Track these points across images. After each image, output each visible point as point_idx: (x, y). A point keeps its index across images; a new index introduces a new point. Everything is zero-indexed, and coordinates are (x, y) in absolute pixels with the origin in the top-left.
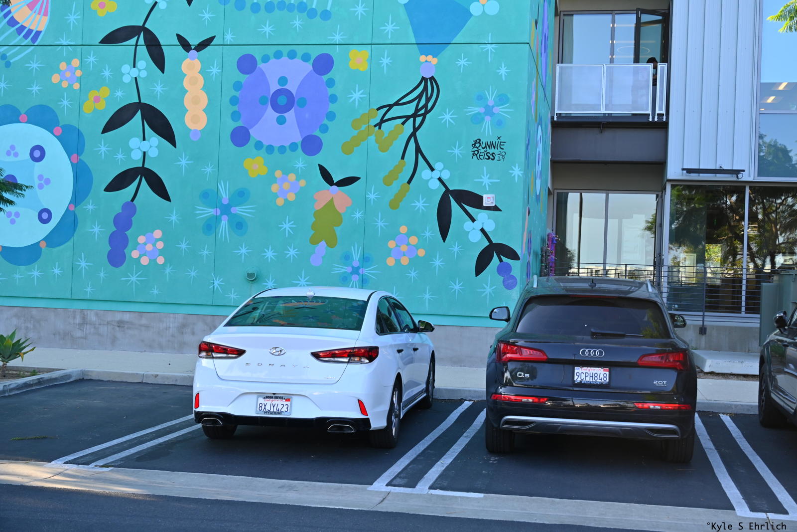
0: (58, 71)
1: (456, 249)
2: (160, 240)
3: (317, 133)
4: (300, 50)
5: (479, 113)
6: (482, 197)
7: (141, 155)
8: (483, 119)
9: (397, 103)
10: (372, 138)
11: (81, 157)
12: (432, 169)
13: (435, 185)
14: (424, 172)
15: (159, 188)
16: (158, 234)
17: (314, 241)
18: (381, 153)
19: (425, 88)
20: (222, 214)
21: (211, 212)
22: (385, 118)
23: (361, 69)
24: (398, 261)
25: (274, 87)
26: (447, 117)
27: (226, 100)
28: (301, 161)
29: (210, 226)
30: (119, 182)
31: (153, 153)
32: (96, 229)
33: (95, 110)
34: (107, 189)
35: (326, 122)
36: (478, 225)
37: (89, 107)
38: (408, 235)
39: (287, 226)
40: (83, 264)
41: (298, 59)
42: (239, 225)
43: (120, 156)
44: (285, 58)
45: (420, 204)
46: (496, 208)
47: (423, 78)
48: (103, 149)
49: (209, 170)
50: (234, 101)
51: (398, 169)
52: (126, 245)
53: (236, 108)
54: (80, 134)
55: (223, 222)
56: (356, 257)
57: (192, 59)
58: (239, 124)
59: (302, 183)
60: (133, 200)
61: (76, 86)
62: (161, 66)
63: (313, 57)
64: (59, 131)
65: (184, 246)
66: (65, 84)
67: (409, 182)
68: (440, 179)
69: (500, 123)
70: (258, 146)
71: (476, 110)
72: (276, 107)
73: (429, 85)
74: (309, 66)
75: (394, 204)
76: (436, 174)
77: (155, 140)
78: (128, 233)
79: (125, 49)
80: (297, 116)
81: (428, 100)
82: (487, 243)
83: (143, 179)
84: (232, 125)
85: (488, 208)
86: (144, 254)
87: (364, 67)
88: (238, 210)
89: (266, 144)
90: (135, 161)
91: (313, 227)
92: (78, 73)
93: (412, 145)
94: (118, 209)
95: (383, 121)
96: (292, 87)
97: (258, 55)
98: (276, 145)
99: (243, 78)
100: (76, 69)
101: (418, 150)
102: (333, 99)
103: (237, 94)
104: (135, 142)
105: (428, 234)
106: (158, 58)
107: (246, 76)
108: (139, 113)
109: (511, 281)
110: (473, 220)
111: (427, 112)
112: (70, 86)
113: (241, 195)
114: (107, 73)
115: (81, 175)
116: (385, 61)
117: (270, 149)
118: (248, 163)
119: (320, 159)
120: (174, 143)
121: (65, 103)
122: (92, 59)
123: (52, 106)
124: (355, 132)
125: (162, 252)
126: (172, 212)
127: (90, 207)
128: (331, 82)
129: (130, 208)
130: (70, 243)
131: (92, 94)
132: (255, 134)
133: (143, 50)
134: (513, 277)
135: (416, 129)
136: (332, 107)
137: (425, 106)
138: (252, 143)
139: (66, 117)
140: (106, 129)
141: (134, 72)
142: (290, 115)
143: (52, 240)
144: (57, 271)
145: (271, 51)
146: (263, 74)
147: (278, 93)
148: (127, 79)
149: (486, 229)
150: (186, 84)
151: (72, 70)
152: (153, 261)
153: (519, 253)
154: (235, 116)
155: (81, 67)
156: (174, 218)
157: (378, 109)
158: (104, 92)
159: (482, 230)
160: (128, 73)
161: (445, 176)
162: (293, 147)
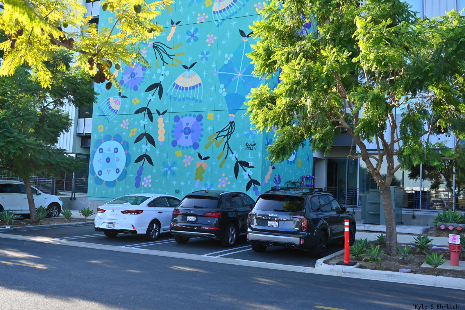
0: (122, 123)
1: (240, 182)
2: (150, 179)
3: (197, 142)
4: (193, 114)
5: (248, 134)
6: (248, 163)
7: (145, 150)
8: (249, 136)
9: (222, 131)
10: (214, 143)
11: (128, 151)
12: (233, 154)
13: (234, 159)
14: (230, 155)
15: (150, 162)
16: (149, 177)
17: (196, 179)
18: (216, 148)
19: (231, 125)
20: (168, 170)
21: (165, 169)
22: (219, 136)
23: (211, 119)
24: (222, 186)
25: (185, 126)
26: (238, 135)
27: (170, 131)
28: (193, 152)
29: (165, 174)
30: (138, 160)
31: (149, 150)
32: (132, 175)
33: (132, 136)
34: (135, 162)
35: (200, 138)
36: (247, 173)
37: (131, 134)
38: (225, 177)
39: (188, 174)
40: (128, 187)
41: (192, 117)
42: (173, 174)
43: (139, 151)
44: (188, 116)
45: (229, 166)
46: (253, 167)
47: (230, 122)
48: (134, 148)
49: (165, 155)
50: (173, 131)
51: (222, 154)
52: (140, 181)
53: (173, 134)
54: (128, 144)
55: (169, 173)
56: (209, 184)
57: (161, 118)
58: (174, 139)
59: (193, 159)
60: (142, 165)
61: (127, 128)
62: (152, 121)
63: (196, 116)
64: (122, 142)
65: (157, 181)
66: (124, 127)
67: (226, 158)
68: (235, 157)
69: (254, 137)
70: (180, 146)
71: (247, 132)
72: (185, 133)
73: (232, 123)
74: (195, 119)
75: (221, 166)
76: (234, 155)
77: (149, 145)
78: (141, 176)
79: (141, 115)
80: (191, 136)
81: (232, 129)
82: (250, 180)
83: (146, 159)
84: (172, 139)
85: (250, 167)
86: (145, 184)
87: (212, 119)
88: (173, 168)
89: (182, 146)
90: (143, 152)
91: (196, 174)
92: (128, 124)
93: (227, 145)
94: (138, 168)
95: (218, 137)
96: (190, 126)
97: (180, 115)
98: (185, 146)
99: (175, 123)
100: (127, 122)
101: (228, 147)
102: (202, 130)
103: (173, 129)
104: (144, 146)
105: (231, 176)
106: (151, 118)
107: (176, 123)
108: (145, 136)
109: (257, 193)
110: (246, 171)
111: (231, 134)
112: (126, 128)
113: (174, 163)
114: (136, 123)
115: (128, 156)
116: (219, 116)
117: (183, 147)
118: (176, 152)
119: (198, 151)
120: (155, 147)
121: (124, 133)
122: (132, 119)
123: (120, 134)
124: (209, 141)
125: (151, 183)
126: (154, 170)
127: (130, 168)
128: (202, 124)
129: (142, 168)
130: (124, 180)
131: (132, 130)
132: (179, 143)
133: (146, 115)
134: (258, 192)
135: (228, 140)
136: (202, 133)
137: (231, 131)
138: (178, 146)
139: (124, 138)
140: (135, 142)
141: (144, 123)
142: (189, 136)
143: (120, 179)
144: (120, 189)
145: (184, 114)
146: (181, 122)
147: (186, 128)
148: (142, 125)
149: (250, 175)
150: (159, 126)
151: (126, 122)
152: (148, 186)
153: (260, 183)
154: (173, 136)
155: (129, 122)
156: (154, 171)
157: (216, 133)
158: (135, 130)
159: (249, 175)
160: (142, 123)
161: (237, 156)
162: (190, 147)
